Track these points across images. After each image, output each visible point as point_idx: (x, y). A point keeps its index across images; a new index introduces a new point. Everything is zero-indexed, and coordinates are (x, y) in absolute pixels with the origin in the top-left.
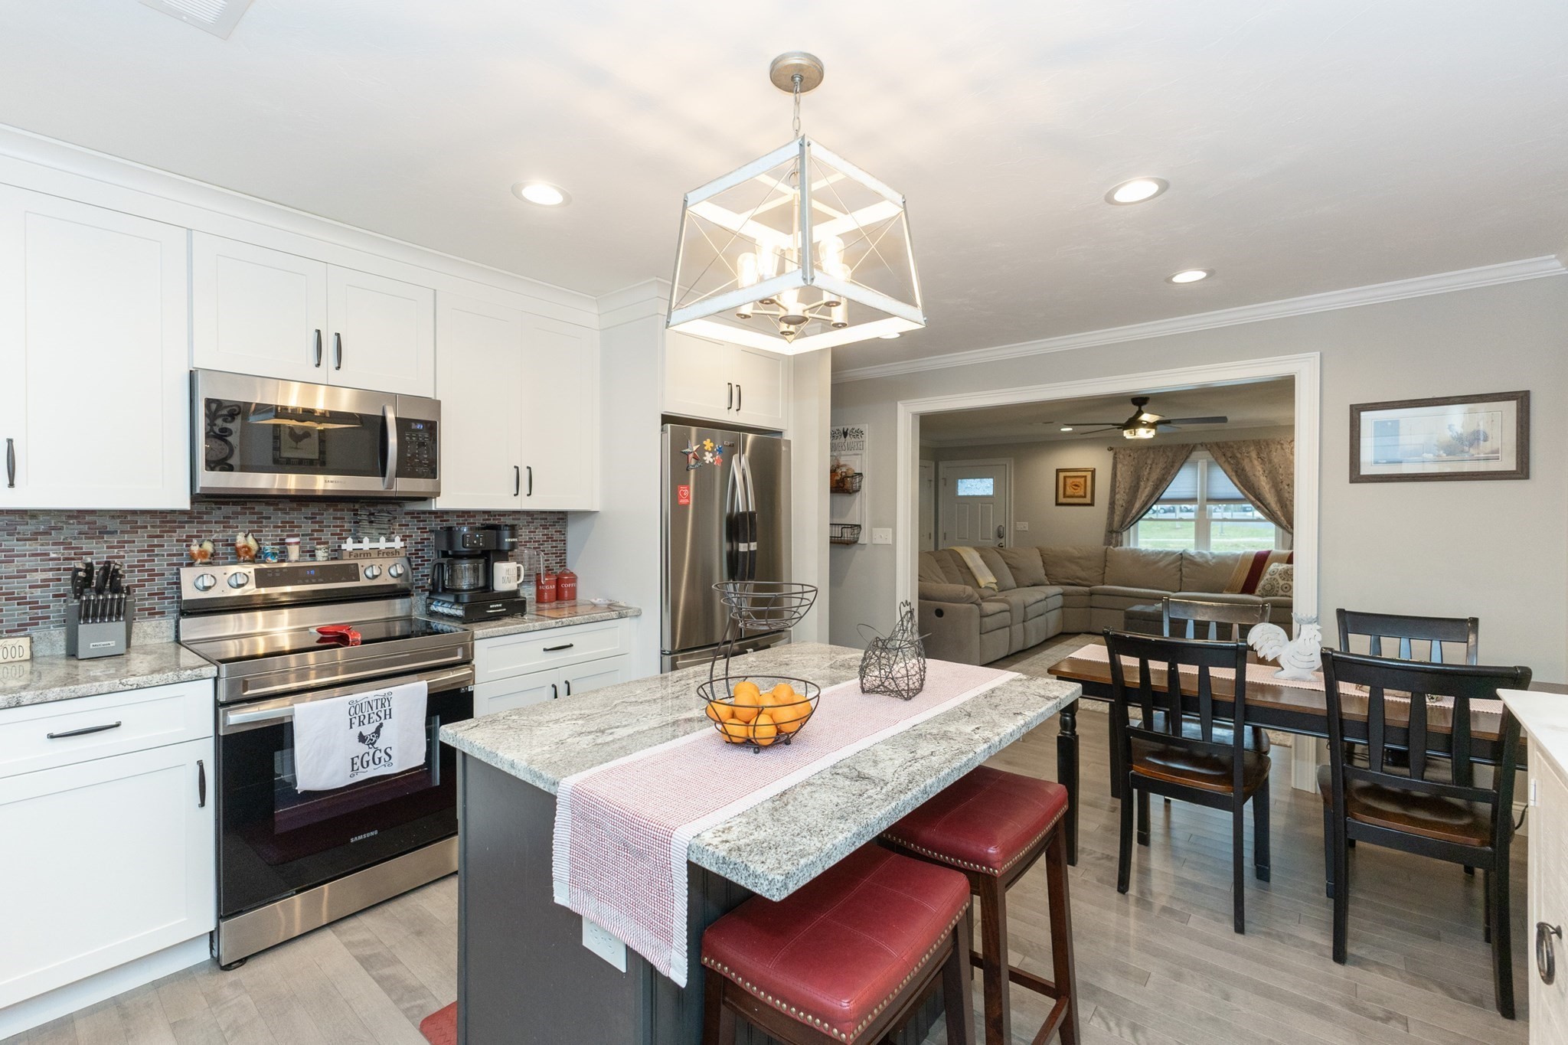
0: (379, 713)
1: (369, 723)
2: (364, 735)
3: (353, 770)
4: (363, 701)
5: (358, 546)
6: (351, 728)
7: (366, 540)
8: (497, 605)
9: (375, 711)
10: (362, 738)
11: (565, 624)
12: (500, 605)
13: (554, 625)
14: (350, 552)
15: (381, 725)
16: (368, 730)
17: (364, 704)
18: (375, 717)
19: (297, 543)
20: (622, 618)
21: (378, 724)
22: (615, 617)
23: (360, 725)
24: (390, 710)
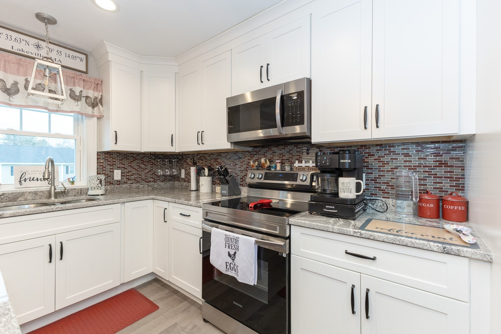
0: (235, 246)
1: (232, 249)
2: (231, 254)
3: (226, 268)
4: (229, 237)
5: (300, 165)
6: (226, 247)
7: (303, 162)
8: (331, 207)
9: (234, 244)
10: (230, 255)
11: (364, 236)
12: (333, 207)
13: (352, 234)
14: (297, 168)
15: (235, 253)
16: (232, 253)
17: (229, 238)
18: (233, 247)
19: (280, 162)
20: (448, 253)
21: (234, 251)
22: (435, 249)
23: (228, 248)
24: (238, 246)
